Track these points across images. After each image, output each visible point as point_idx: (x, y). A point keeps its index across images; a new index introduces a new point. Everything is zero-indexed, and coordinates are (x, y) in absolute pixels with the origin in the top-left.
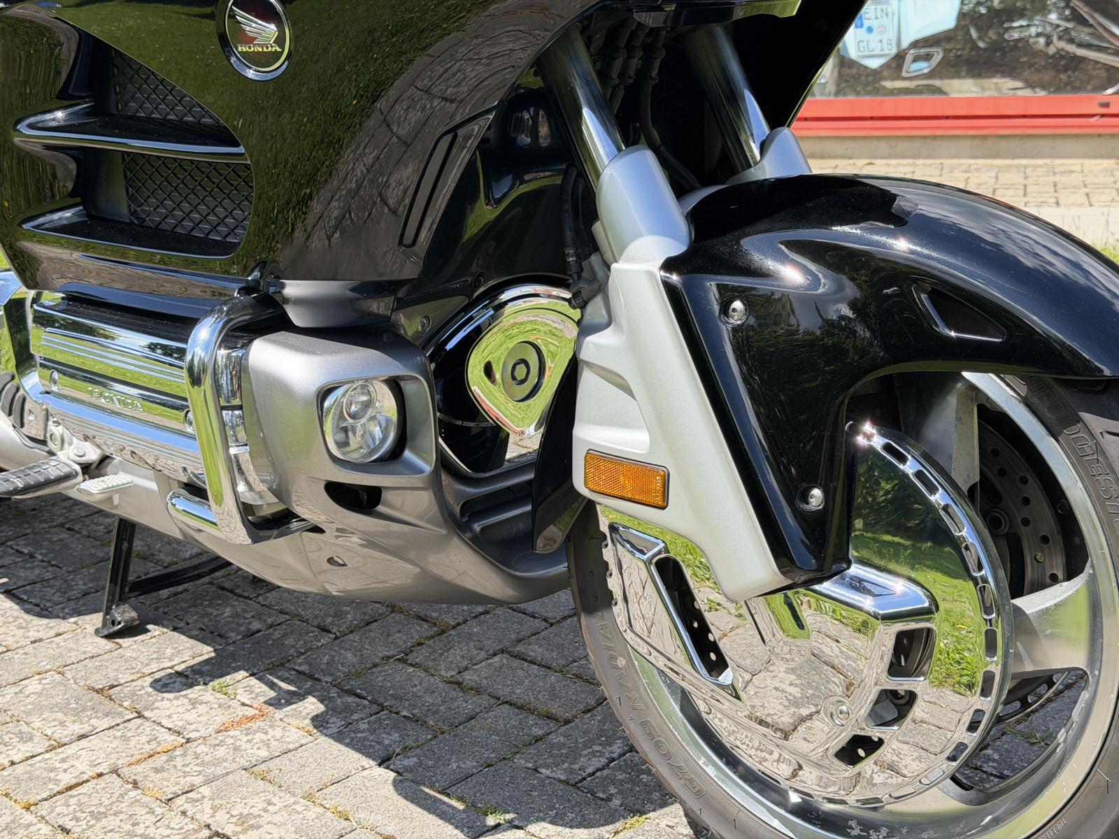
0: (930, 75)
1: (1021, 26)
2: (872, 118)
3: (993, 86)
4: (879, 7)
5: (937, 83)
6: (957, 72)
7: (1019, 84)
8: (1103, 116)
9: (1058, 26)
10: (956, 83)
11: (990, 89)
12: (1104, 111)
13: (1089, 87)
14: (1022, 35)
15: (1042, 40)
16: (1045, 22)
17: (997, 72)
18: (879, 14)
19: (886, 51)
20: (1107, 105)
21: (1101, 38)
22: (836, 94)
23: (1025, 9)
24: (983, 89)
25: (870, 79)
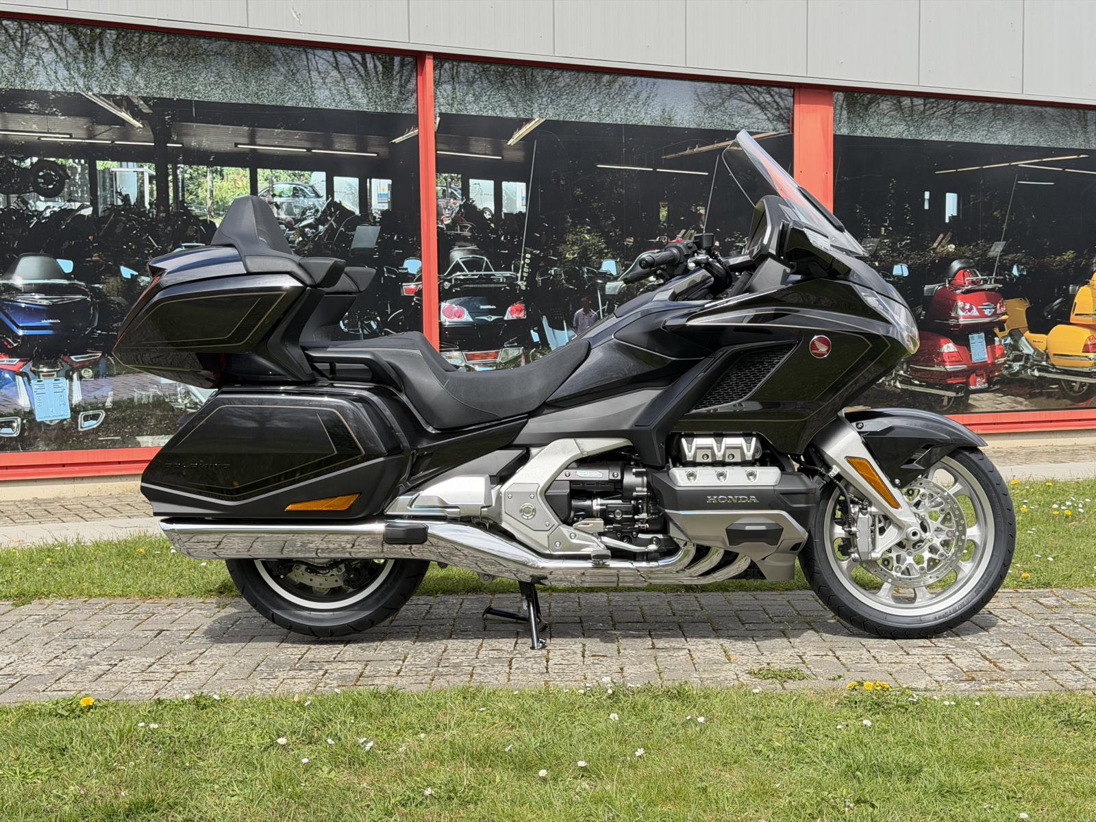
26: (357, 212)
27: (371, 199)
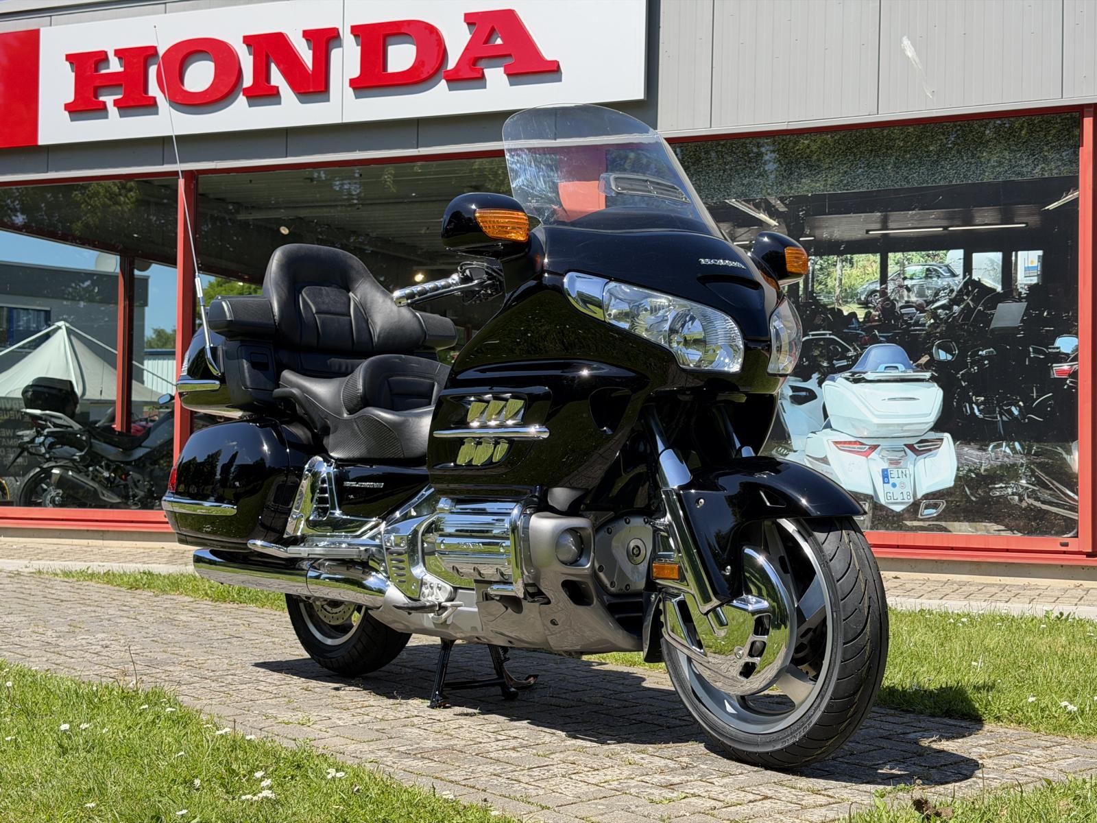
0: (938, 518)
1: (1001, 487)
2: (898, 547)
3: (983, 528)
4: (900, 470)
5: (943, 524)
6: (957, 517)
7: (1003, 528)
8: (1064, 552)
9: (1027, 488)
10: (956, 524)
11: (981, 530)
12: (1064, 549)
13: (1053, 532)
14: (1002, 493)
15: (1016, 498)
16: (1017, 486)
17: (986, 518)
18: (900, 476)
19: (906, 500)
20: (1066, 545)
21: (1058, 498)
22: (871, 529)
23: (1003, 476)
24: (977, 530)
25: (895, 519)
26: (999, 289)
27: (1016, 273)
